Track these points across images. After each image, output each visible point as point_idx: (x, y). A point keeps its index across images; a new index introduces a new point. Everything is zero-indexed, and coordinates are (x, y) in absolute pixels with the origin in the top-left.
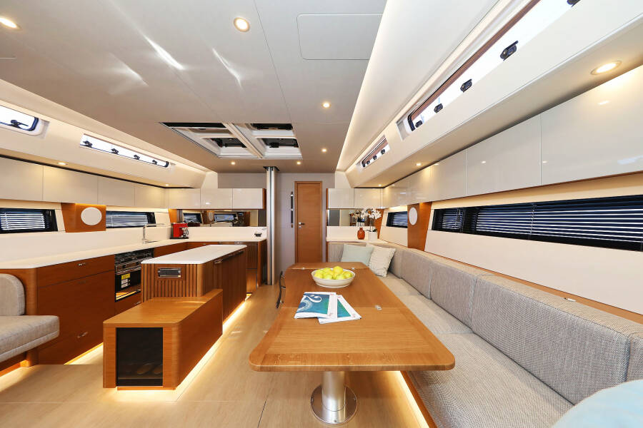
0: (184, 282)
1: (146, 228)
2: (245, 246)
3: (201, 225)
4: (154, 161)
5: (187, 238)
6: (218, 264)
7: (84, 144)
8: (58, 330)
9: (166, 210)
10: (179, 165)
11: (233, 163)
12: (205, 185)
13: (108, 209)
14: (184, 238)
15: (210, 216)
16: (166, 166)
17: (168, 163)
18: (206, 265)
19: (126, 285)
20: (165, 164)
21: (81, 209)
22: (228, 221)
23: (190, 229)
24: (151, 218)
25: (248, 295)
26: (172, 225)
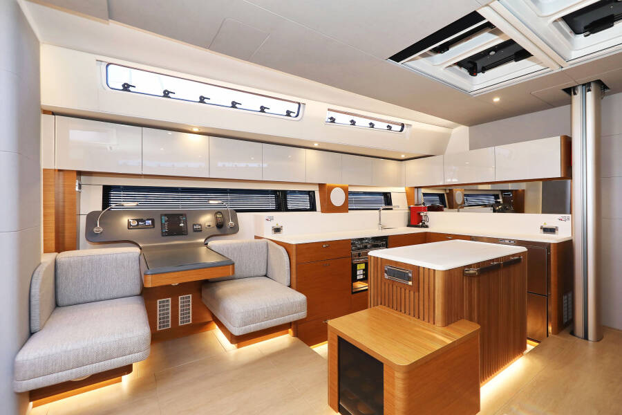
0: (417, 294)
1: (382, 211)
2: (524, 249)
3: (445, 209)
4: (388, 126)
5: (427, 227)
6: (471, 276)
7: (329, 120)
8: (306, 312)
9: (403, 189)
10: (415, 125)
11: (496, 100)
12: (451, 148)
13: (350, 189)
14: (422, 226)
15: (459, 196)
16: (401, 130)
17: (403, 125)
18: (449, 273)
19: (362, 277)
20: (400, 127)
21: (331, 188)
22: (485, 206)
23: (431, 214)
24: (387, 198)
25: (530, 345)
26: (410, 208)
